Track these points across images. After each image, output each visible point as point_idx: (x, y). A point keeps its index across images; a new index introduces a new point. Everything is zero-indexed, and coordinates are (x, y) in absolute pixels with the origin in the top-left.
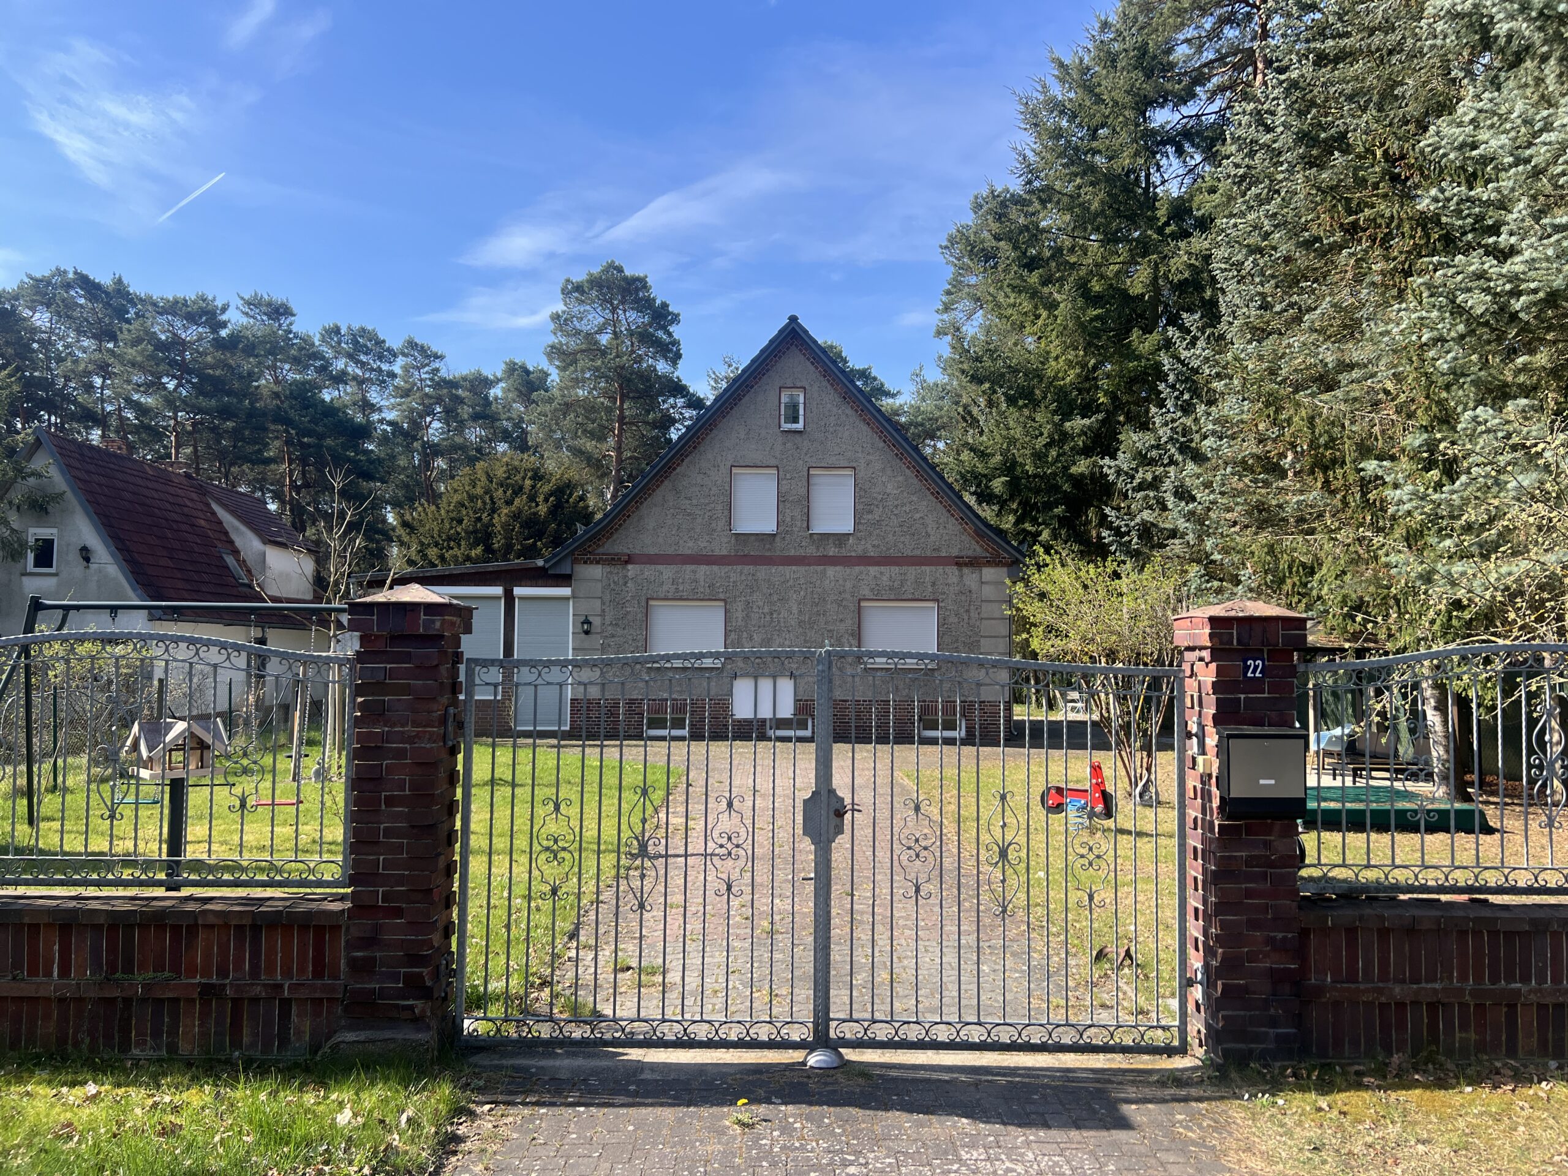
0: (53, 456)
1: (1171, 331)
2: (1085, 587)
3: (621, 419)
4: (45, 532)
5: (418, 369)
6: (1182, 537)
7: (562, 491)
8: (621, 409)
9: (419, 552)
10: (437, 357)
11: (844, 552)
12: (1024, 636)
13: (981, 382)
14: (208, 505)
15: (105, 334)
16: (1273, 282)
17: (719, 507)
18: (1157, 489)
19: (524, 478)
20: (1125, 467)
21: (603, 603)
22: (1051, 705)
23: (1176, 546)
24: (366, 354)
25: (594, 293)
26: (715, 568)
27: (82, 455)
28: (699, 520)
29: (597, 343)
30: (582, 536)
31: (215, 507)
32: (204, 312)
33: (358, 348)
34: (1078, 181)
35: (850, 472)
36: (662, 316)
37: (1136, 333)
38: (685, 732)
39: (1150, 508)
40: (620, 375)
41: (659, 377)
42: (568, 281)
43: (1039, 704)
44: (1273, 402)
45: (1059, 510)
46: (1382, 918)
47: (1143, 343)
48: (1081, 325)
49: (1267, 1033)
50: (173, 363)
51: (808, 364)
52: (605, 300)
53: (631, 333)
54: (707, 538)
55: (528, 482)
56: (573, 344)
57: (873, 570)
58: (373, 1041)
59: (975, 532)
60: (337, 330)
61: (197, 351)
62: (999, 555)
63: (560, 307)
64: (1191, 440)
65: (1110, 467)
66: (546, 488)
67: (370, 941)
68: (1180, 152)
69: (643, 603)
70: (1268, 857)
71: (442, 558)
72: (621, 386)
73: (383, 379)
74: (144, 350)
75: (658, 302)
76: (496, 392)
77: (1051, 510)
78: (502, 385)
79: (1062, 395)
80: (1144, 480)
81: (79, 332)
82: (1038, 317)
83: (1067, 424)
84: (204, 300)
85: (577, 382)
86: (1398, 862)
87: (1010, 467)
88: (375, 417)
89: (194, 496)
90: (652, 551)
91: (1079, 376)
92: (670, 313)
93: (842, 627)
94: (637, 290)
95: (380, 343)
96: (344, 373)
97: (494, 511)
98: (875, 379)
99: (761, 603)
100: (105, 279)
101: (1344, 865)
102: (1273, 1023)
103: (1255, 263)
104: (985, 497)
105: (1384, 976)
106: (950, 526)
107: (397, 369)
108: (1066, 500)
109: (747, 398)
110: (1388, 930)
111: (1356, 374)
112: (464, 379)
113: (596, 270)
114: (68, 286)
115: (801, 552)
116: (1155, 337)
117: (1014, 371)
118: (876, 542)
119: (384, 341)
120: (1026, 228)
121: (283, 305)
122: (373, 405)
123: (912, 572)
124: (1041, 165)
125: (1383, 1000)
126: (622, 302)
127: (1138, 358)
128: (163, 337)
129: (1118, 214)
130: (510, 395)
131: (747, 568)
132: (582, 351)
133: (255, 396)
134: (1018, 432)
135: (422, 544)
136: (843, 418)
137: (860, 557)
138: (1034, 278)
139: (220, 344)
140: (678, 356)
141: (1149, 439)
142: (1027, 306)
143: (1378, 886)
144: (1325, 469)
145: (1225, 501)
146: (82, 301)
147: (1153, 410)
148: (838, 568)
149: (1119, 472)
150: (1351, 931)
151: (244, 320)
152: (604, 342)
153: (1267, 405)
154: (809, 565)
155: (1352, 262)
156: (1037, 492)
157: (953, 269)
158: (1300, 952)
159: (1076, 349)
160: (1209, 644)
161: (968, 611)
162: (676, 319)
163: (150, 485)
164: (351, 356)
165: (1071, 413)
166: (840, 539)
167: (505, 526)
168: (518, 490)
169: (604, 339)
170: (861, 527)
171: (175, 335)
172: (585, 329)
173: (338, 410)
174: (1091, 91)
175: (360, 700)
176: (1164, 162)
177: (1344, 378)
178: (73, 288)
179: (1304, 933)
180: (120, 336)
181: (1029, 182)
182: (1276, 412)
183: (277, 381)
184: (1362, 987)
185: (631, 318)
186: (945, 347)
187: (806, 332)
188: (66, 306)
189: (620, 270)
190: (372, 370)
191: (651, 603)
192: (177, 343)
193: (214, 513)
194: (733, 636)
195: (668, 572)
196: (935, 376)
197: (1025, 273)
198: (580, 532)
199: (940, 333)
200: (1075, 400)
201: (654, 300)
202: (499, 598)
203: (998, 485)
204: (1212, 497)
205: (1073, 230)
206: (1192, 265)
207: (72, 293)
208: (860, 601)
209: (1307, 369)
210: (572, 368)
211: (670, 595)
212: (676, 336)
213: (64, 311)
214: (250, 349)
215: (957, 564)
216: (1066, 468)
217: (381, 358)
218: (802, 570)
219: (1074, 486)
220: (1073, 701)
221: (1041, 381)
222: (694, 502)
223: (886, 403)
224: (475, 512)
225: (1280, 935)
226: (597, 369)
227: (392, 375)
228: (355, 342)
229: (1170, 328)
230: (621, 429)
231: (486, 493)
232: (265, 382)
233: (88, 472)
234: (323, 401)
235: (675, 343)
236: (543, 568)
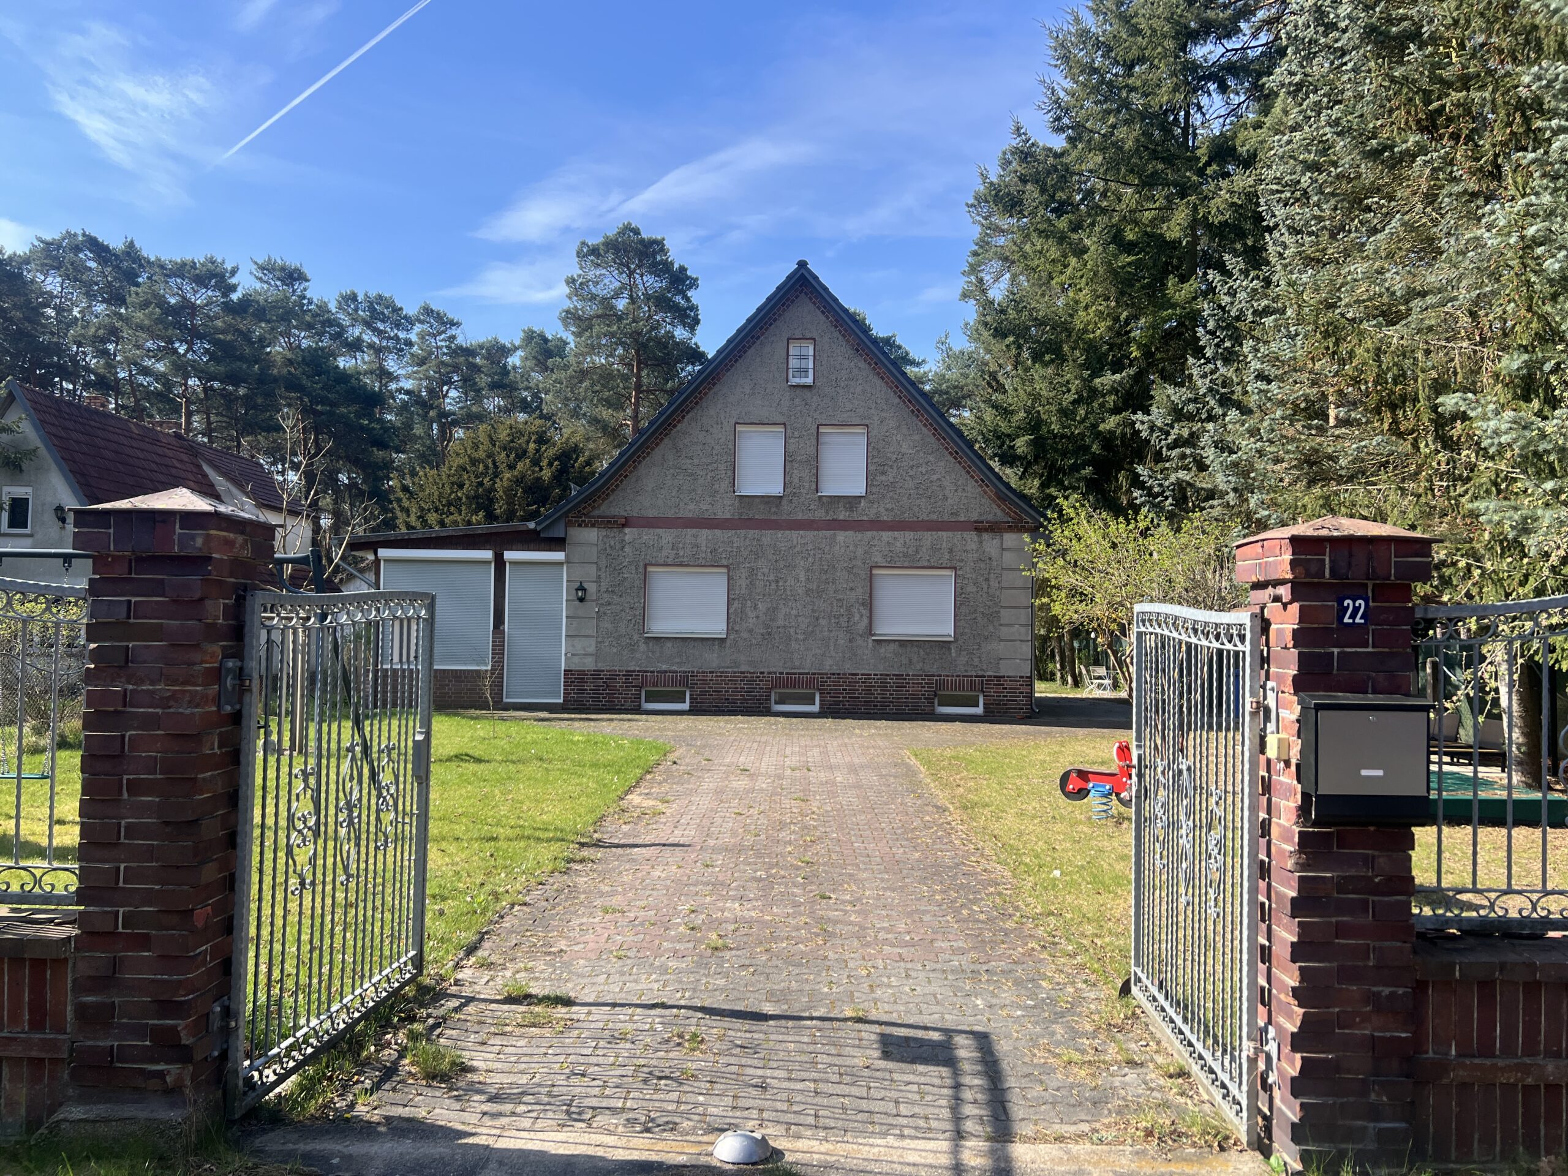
0: (26, 410)
1: (1212, 274)
2: (1114, 546)
3: (638, 387)
4: (19, 491)
5: (434, 336)
6: (1221, 498)
7: (568, 455)
8: (639, 377)
9: (419, 517)
10: (453, 324)
11: (855, 516)
12: (1045, 600)
13: (1005, 336)
14: (199, 467)
15: (116, 298)
16: (1333, 202)
17: (722, 467)
18: (1194, 446)
19: (528, 442)
20: (1159, 423)
21: (599, 569)
22: (1077, 683)
23: (1216, 509)
24: (383, 321)
25: (610, 256)
26: (718, 532)
27: (59, 411)
28: (701, 481)
29: (613, 307)
30: (576, 497)
31: (206, 468)
32: (212, 275)
33: (375, 315)
34: (1112, 120)
35: (861, 430)
36: (680, 280)
37: (1171, 281)
38: (686, 706)
39: (1186, 468)
40: (636, 341)
41: (678, 344)
42: (583, 243)
43: (1064, 681)
44: (1332, 332)
45: (1087, 471)
46: (1531, 966)
47: (1179, 292)
48: (1114, 272)
49: (1366, 1128)
50: (182, 327)
51: (819, 313)
52: (622, 264)
53: (648, 297)
54: (709, 500)
55: (532, 446)
56: (591, 309)
57: (886, 535)
58: (107, 1121)
59: (996, 494)
60: (353, 297)
61: (208, 316)
62: (1021, 520)
63: (576, 271)
64: (1233, 392)
65: (1143, 423)
66: (551, 452)
67: (105, 981)
68: (1223, 89)
69: (641, 570)
70: (1371, 879)
71: (442, 523)
72: (637, 352)
73: (400, 348)
74: (152, 313)
75: (676, 266)
76: (514, 360)
77: (1078, 471)
78: (520, 353)
79: (1091, 348)
80: (1180, 436)
81: (90, 296)
82: (1066, 266)
83: (1097, 381)
84: (213, 263)
85: (593, 349)
86: (1550, 886)
87: (1034, 425)
88: (393, 386)
89: (184, 457)
90: (651, 513)
91: (1110, 328)
92: (688, 278)
93: (852, 596)
94: (655, 253)
95: (397, 310)
96: (359, 340)
97: (496, 475)
98: (899, 347)
99: (766, 571)
100: (116, 243)
101: (1475, 890)
102: (1374, 1113)
103: (1314, 181)
104: (1009, 458)
105: (1530, 1048)
106: (969, 488)
107: (413, 337)
108: (1094, 461)
109: (752, 350)
110: (1538, 984)
111: (1430, 300)
112: (481, 347)
113: (612, 233)
114: (77, 249)
115: (809, 516)
116: (1193, 285)
117: (1040, 323)
118: (889, 506)
119: (401, 309)
120: (1055, 168)
121: (297, 270)
122: (390, 374)
123: (928, 537)
124: (1073, 102)
125: (1530, 1081)
126: (639, 266)
127: (1174, 306)
128: (173, 301)
129: (1155, 156)
130: (528, 363)
131: (751, 532)
132: (598, 316)
133: (267, 362)
134: (1042, 387)
135: (422, 509)
136: (856, 371)
137: (871, 521)
138: (1062, 224)
139: (231, 308)
140: (697, 321)
141: (1185, 393)
142: (1054, 253)
143: (1524, 922)
144: (1393, 407)
145: (1273, 449)
146: (92, 264)
147: (1191, 360)
148: (847, 533)
149: (1152, 428)
150: (1486, 986)
151: (258, 286)
152: (621, 307)
153: (1326, 335)
154: (818, 529)
155: (1428, 171)
156: (1064, 454)
157: (979, 229)
158: (1414, 1017)
159: (1107, 299)
160: (1289, 576)
161: (987, 580)
162: (694, 283)
163: (134, 444)
164: (368, 324)
165: (1102, 369)
166: (851, 502)
167: (508, 491)
168: (521, 454)
169: (621, 304)
170: (874, 490)
171: (184, 298)
172: (601, 293)
173: (351, 376)
174: (1128, 22)
175: (93, 646)
176: (1204, 101)
177: (1417, 303)
178: (81, 251)
179: (1420, 986)
180: (129, 300)
181: (1058, 119)
182: (1337, 344)
183: (291, 348)
184: (1501, 1063)
185: (650, 282)
186: (971, 312)
187: (816, 278)
188: (75, 269)
189: (636, 232)
190: (389, 338)
191: (650, 569)
192: (188, 308)
193: (205, 476)
194: (736, 604)
195: (667, 536)
196: (961, 343)
197: (1053, 216)
198: (573, 493)
199: (965, 296)
200: (1106, 355)
201: (672, 264)
202: (488, 563)
203: (1021, 444)
204: (1259, 444)
205: (1105, 173)
206: (1233, 204)
207: (81, 255)
208: (871, 568)
209: (1370, 299)
210: (587, 334)
211: (669, 561)
212: (694, 301)
213: (74, 274)
214: (261, 314)
215: (976, 529)
216: (1094, 426)
217: (398, 325)
218: (810, 535)
219: (1103, 448)
220: (1100, 678)
221: (1069, 336)
222: (696, 461)
223: (910, 371)
224: (477, 477)
225: (1386, 991)
226: (613, 335)
227: (409, 343)
228: (372, 310)
229: (1210, 271)
230: (637, 398)
231: (488, 457)
232: (278, 349)
233: (65, 429)
234: (337, 367)
235: (694, 308)
236: (534, 531)
